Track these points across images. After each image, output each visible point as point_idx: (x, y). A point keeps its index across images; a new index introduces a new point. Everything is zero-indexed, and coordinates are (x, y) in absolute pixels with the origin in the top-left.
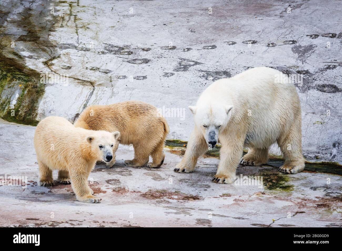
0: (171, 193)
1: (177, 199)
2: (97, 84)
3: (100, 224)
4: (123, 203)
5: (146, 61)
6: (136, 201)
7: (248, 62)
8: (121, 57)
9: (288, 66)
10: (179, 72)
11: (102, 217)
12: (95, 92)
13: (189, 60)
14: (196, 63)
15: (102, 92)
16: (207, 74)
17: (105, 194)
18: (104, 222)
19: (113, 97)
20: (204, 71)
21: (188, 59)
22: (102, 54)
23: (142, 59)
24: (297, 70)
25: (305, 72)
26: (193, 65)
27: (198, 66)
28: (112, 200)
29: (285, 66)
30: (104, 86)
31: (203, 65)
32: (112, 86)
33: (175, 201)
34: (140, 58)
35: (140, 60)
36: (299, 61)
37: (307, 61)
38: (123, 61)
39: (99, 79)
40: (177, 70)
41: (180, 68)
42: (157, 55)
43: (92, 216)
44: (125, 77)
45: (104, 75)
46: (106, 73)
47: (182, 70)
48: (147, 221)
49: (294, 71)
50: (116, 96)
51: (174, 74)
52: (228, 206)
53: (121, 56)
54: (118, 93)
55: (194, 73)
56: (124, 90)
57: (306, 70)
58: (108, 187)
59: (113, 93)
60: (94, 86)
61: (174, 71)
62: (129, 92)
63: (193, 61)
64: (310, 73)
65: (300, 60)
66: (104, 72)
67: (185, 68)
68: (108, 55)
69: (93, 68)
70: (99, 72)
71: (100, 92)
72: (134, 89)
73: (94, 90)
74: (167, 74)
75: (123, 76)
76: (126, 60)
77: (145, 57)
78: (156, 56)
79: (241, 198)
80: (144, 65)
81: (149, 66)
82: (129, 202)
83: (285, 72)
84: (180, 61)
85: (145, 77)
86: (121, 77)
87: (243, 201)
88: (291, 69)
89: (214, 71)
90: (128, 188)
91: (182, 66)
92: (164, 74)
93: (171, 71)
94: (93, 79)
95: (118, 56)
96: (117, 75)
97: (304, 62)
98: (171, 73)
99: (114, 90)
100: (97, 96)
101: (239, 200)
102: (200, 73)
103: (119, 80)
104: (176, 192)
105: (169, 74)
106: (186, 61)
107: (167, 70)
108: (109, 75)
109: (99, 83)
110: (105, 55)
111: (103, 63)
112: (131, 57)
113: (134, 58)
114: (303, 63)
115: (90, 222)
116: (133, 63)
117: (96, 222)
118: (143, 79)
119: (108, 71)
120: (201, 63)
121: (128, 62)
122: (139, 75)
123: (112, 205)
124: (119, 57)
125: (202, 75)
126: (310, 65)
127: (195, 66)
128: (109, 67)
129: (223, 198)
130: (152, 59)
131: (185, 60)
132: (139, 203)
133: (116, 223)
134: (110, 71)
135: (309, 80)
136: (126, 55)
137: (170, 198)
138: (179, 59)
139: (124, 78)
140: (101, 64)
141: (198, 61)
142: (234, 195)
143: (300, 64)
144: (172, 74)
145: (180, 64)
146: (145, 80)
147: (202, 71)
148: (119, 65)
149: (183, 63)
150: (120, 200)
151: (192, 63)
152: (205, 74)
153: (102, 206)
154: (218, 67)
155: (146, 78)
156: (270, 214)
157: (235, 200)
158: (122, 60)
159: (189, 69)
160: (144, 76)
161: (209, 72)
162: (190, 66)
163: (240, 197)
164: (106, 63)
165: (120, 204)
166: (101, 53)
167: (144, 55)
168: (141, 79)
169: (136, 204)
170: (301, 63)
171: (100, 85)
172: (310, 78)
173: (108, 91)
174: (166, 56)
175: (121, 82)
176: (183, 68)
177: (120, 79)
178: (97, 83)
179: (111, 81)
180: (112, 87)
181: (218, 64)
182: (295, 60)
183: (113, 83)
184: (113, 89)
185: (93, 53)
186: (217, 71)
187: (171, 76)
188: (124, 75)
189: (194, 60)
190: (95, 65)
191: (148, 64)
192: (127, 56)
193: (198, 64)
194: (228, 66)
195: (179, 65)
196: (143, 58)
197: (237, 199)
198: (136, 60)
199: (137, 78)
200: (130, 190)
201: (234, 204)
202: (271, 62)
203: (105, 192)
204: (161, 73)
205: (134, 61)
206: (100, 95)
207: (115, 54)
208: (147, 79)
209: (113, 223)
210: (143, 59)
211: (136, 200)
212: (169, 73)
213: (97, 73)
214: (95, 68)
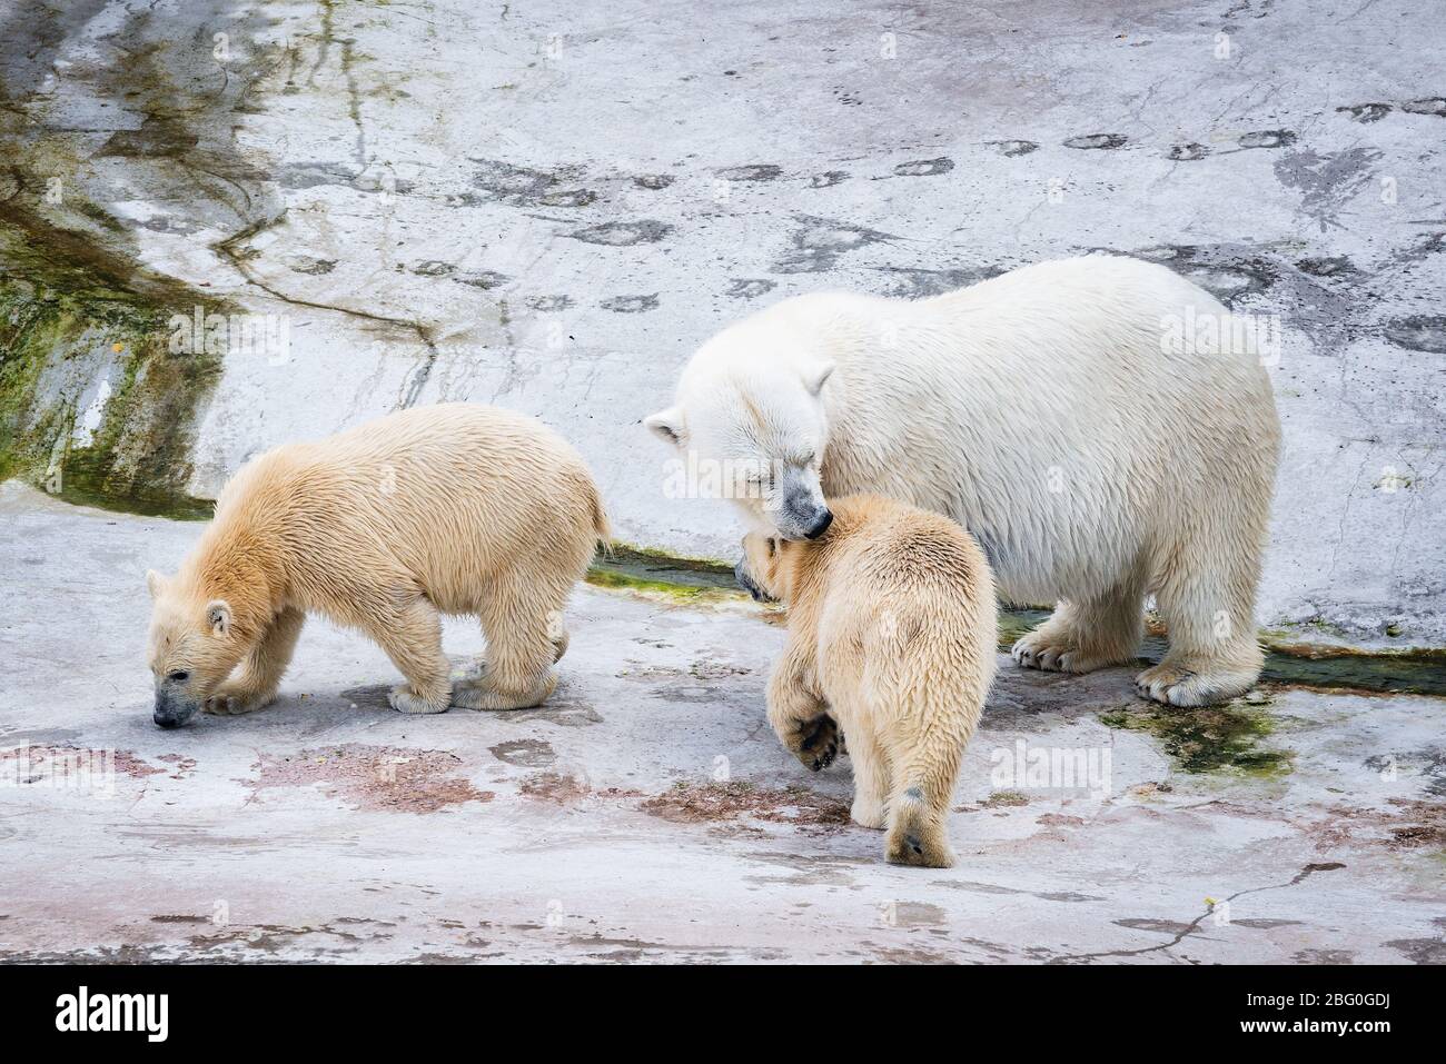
0: (771, 795)
1: (796, 821)
2: (445, 336)
3: (469, 934)
4: (567, 842)
5: (654, 232)
6: (621, 832)
7: (1090, 226)
8: (545, 218)
9: (1259, 239)
10: (794, 278)
11: (478, 903)
12: (437, 368)
13: (836, 225)
14: (869, 236)
15: (469, 369)
16: (916, 280)
17: (486, 806)
18: (484, 924)
19: (516, 390)
20: (902, 271)
21: (831, 221)
22: (465, 204)
23: (635, 225)
24: (1301, 256)
25: (1332, 266)
26: (856, 246)
27: (874, 246)
28: (521, 828)
29: (1246, 243)
30: (475, 341)
31: (899, 243)
32: (511, 341)
33: (788, 828)
34: (626, 218)
35: (628, 227)
36: (1307, 219)
37: (1342, 219)
38: (556, 234)
39: (453, 312)
40: (786, 267)
41: (801, 260)
42: (700, 207)
43: (435, 901)
44: (564, 302)
45: (476, 295)
46: (485, 286)
47: (809, 265)
48: (667, 916)
49: (1285, 261)
50: (528, 385)
51: (775, 285)
52: (1017, 845)
53: (546, 211)
54: (538, 372)
55: (860, 278)
56: (560, 359)
57: (1337, 255)
58: (501, 777)
59: (513, 371)
60: (432, 345)
61: (772, 270)
62: (586, 365)
63: (856, 229)
64: (1354, 271)
65: (1312, 215)
66: (476, 283)
67: (822, 259)
68: (489, 207)
69: (429, 264)
70: (454, 283)
71: (457, 370)
72: (602, 353)
73: (432, 358)
74: (743, 283)
75: (556, 299)
76: (568, 229)
77: (647, 216)
78: (697, 208)
79: (1070, 811)
80: (645, 249)
81: (667, 251)
82: (591, 838)
83: (1250, 268)
84: (800, 226)
85: (648, 302)
86: (550, 303)
87: (1080, 821)
88: (1272, 255)
89: (946, 267)
90: (589, 780)
91: (808, 252)
92: (731, 286)
93: (760, 273)
94: (426, 313)
95: (532, 211)
96: (530, 293)
97: (1328, 225)
98: (761, 282)
99: (518, 359)
100: (445, 386)
101: (1061, 819)
102: (887, 278)
103: (539, 314)
104: (790, 790)
105: (751, 286)
106: (823, 229)
107: (743, 268)
108: (497, 293)
109: (455, 330)
110: (476, 211)
111: (470, 243)
112: (589, 215)
113: (603, 222)
114: (1324, 229)
115: (425, 926)
116: (599, 242)
117: (450, 927)
118: (641, 310)
119: (491, 279)
120: (889, 237)
121: (575, 236)
122: (623, 292)
123: (519, 850)
124: (539, 217)
125: (894, 286)
126: (1354, 233)
127: (863, 248)
128: (499, 259)
129: (993, 811)
130: (678, 221)
131: (818, 222)
132: (636, 839)
133: (536, 927)
134: (500, 279)
135: (1351, 298)
136: (568, 206)
137: (768, 818)
138: (794, 221)
139: (561, 308)
140: (460, 249)
141: (877, 228)
142: (1041, 798)
143: (1312, 230)
144: (768, 286)
145: (799, 240)
146: (650, 313)
147: (894, 270)
148: (539, 250)
149: (812, 238)
150: (551, 829)
151: (850, 237)
152: (906, 282)
153: (478, 856)
154: (965, 252)
155: (656, 304)
156: (1193, 878)
157: (1046, 819)
158: (549, 231)
159: (839, 262)
160: (647, 298)
161: (924, 271)
162: (842, 247)
163: (1066, 808)
164: (481, 242)
165: (553, 848)
166: (459, 201)
167: (646, 206)
168: (632, 311)
169: (627, 845)
170: (1316, 226)
171: (458, 337)
172: (1354, 291)
173: (493, 361)
174: (739, 209)
175: (552, 327)
176: (813, 256)
177: (545, 310)
178: (447, 331)
179: (505, 321)
180: (511, 344)
181: (960, 237)
182: (1291, 215)
183: (513, 327)
184: (514, 354)
185: (427, 202)
186: (959, 266)
187: (761, 293)
188: (561, 292)
189: (858, 223)
190: (436, 252)
191: (663, 244)
192: (571, 213)
193: (877, 241)
194: (1007, 246)
195: (795, 246)
196: (641, 217)
197: (1054, 813)
198: (610, 225)
199: (619, 305)
200: (595, 787)
201: (1042, 836)
202: (1186, 226)
203: (486, 797)
204: (720, 280)
205: (602, 233)
206: (459, 382)
207: (520, 202)
208: (659, 309)
209: (525, 927)
210: (639, 225)
211: (619, 828)
212: (751, 282)
213: (446, 287)
214: (434, 266)
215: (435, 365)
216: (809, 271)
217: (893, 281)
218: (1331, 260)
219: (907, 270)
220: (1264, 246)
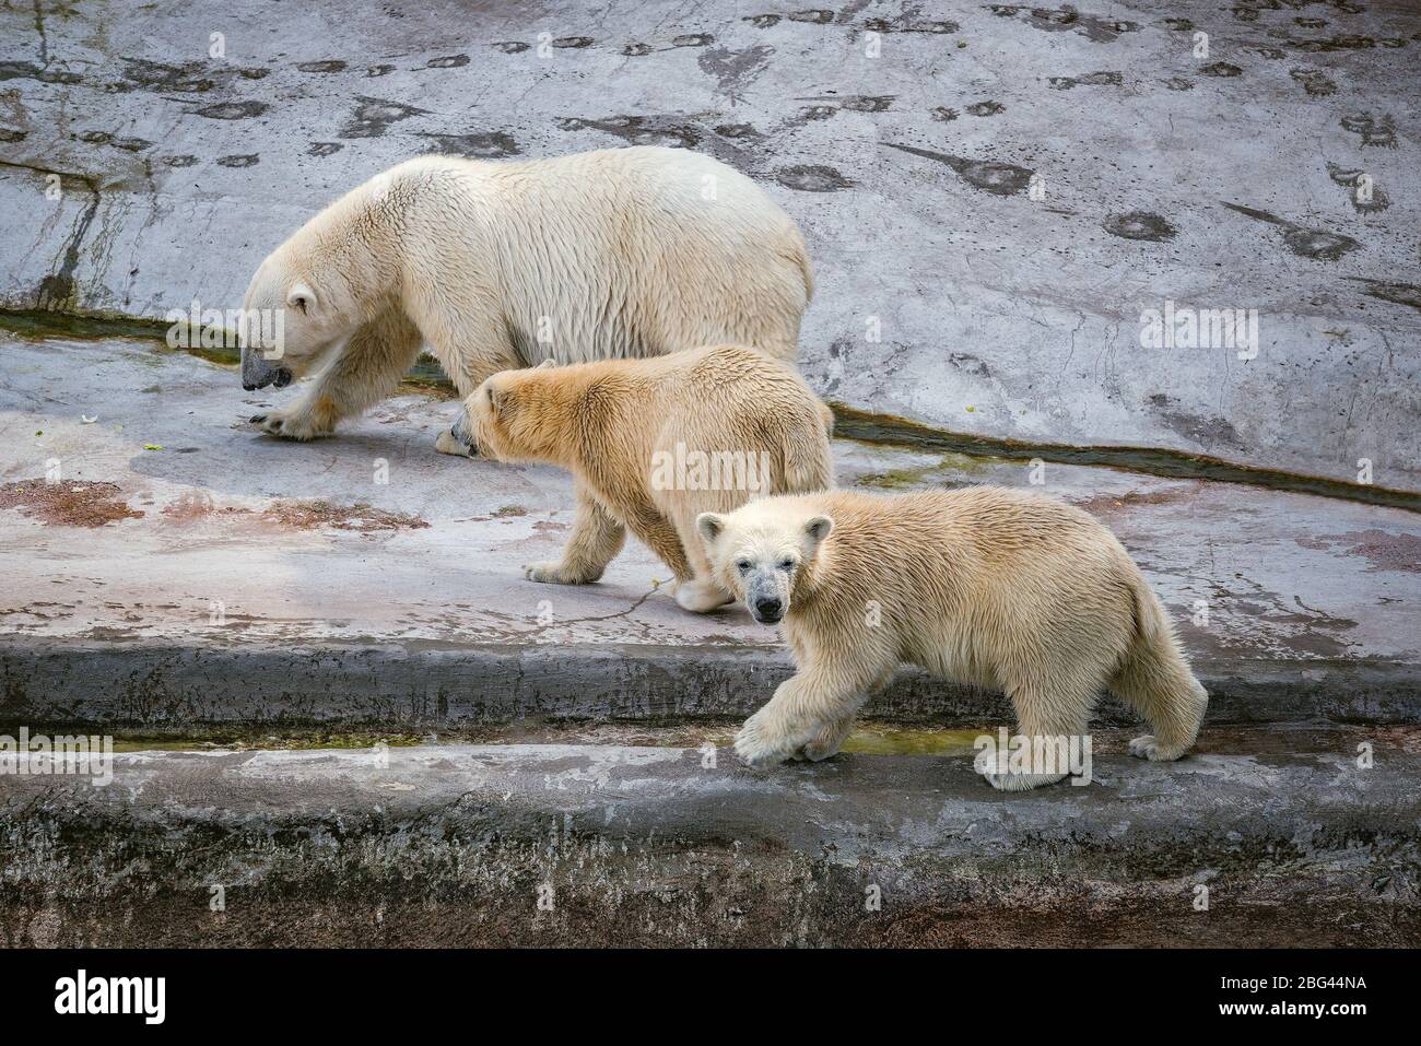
0: (343, 511)
1: (361, 529)
2: (106, 184)
3: (127, 612)
4: (197, 546)
5: (255, 109)
6: (235, 539)
7: (567, 103)
8: (177, 100)
9: (688, 112)
10: (356, 141)
11: (132, 590)
12: (101, 208)
13: (384, 103)
14: (409, 111)
15: (124, 210)
16: (441, 142)
17: (138, 522)
18: (138, 605)
19: (157, 224)
20: (433, 136)
21: (382, 101)
22: (119, 91)
23: (241, 104)
24: (718, 124)
25: (740, 130)
26: (400, 118)
27: (413, 119)
28: (164, 537)
29: (680, 114)
30: (127, 189)
31: (431, 116)
32: (153, 188)
33: (355, 534)
34: (235, 99)
35: (236, 106)
36: (722, 97)
37: (747, 97)
38: (185, 111)
39: (110, 168)
40: (351, 132)
41: (361, 128)
42: (288, 91)
43: (103, 589)
44: (190, 160)
45: (127, 157)
46: (134, 149)
47: (366, 132)
48: (269, 597)
49: (706, 127)
50: (166, 220)
51: (343, 146)
52: (518, 544)
53: (178, 95)
54: (173, 210)
55: (403, 142)
56: (189, 201)
57: (743, 123)
58: (149, 500)
59: (155, 211)
60: (96, 192)
61: (340, 136)
62: (206, 205)
63: (400, 106)
64: (755, 133)
65: (725, 94)
66: (127, 147)
67: (376, 128)
68: (137, 93)
69: (94, 134)
70: (112, 148)
71: (114, 210)
72: (218, 196)
73: (97, 202)
74: (319, 145)
75: (185, 158)
76: (194, 108)
77: (251, 98)
78: (286, 92)
79: (556, 519)
80: (248, 122)
81: (265, 123)
82: (213, 544)
83: (681, 132)
84: (360, 105)
85: (252, 160)
86: (181, 161)
87: (563, 526)
88: (697, 123)
89: (464, 133)
90: (211, 501)
91: (366, 122)
92: (310, 148)
93: (331, 138)
94: (94, 168)
95: (168, 95)
96: (166, 154)
97: (737, 101)
98: (332, 144)
99: (159, 202)
100: (106, 221)
101: (550, 525)
102: (423, 141)
103: (174, 169)
104: (357, 507)
105: (325, 147)
106: (376, 107)
107: (319, 135)
108: (143, 154)
109: (113, 180)
110: (127, 96)
111: (123, 119)
112: (208, 98)
113: (218, 102)
114: (734, 104)
115: (96, 607)
116: (216, 117)
117: (114, 607)
118: (246, 166)
119: (138, 144)
120: (424, 111)
121: (199, 112)
122: (234, 152)
123: (161, 552)
124: (173, 100)
125: (427, 146)
126: (755, 107)
127: (405, 120)
128: (145, 129)
129: (501, 520)
130: (274, 101)
131: (373, 101)
132: (246, 543)
133: (175, 607)
134: (145, 144)
135: (753, 153)
136: (193, 91)
137: (341, 527)
138: (355, 101)
139: (189, 165)
140: (116, 123)
141: (415, 105)
142: (536, 511)
143: (725, 105)
144: (337, 148)
145: (359, 114)
146: (253, 167)
147: (428, 135)
148: (173, 124)
149: (369, 113)
150: (184, 537)
151: (396, 112)
152: (436, 143)
153: (133, 557)
154: (477, 122)
155: (257, 161)
156: (644, 566)
157: (539, 525)
158: (180, 110)
159: (388, 130)
160: (251, 157)
161: (448, 136)
162: (391, 119)
163: (554, 517)
164: (131, 118)
165: (187, 550)
166: (115, 89)
167: (247, 90)
168: (240, 166)
169: (240, 548)
170: (729, 101)
171: (116, 186)
172: (755, 148)
173: (140, 203)
174: (317, 92)
175: (179, 175)
176: (369, 126)
177: (178, 166)
178: (108, 182)
179: (149, 174)
180: (153, 191)
181: (474, 111)
182: (710, 94)
183: (155, 179)
184: (155, 197)
185: (91, 89)
186: (473, 132)
187: (332, 152)
188: (189, 152)
189: (401, 102)
190: (99, 125)
191: (262, 118)
192: (195, 96)
193: (415, 114)
194: (508, 117)
195: (356, 119)
196: (246, 98)
197: (545, 521)
198: (222, 106)
199: (230, 162)
200: (216, 506)
201: (534, 537)
202: (635, 102)
203: (139, 515)
204: (301, 143)
205: (217, 111)
206: (116, 218)
207: (159, 90)
208: (260, 164)
209: (167, 607)
210: (245, 104)
211: (234, 535)
212: (325, 144)
213: (106, 151)
214: (98, 135)
215: (98, 207)
216: (367, 136)
217: (426, 143)
218: (739, 126)
219: (437, 135)
220: (692, 116)
